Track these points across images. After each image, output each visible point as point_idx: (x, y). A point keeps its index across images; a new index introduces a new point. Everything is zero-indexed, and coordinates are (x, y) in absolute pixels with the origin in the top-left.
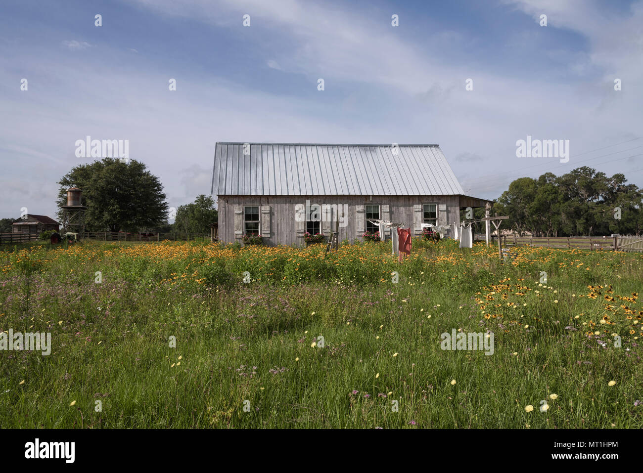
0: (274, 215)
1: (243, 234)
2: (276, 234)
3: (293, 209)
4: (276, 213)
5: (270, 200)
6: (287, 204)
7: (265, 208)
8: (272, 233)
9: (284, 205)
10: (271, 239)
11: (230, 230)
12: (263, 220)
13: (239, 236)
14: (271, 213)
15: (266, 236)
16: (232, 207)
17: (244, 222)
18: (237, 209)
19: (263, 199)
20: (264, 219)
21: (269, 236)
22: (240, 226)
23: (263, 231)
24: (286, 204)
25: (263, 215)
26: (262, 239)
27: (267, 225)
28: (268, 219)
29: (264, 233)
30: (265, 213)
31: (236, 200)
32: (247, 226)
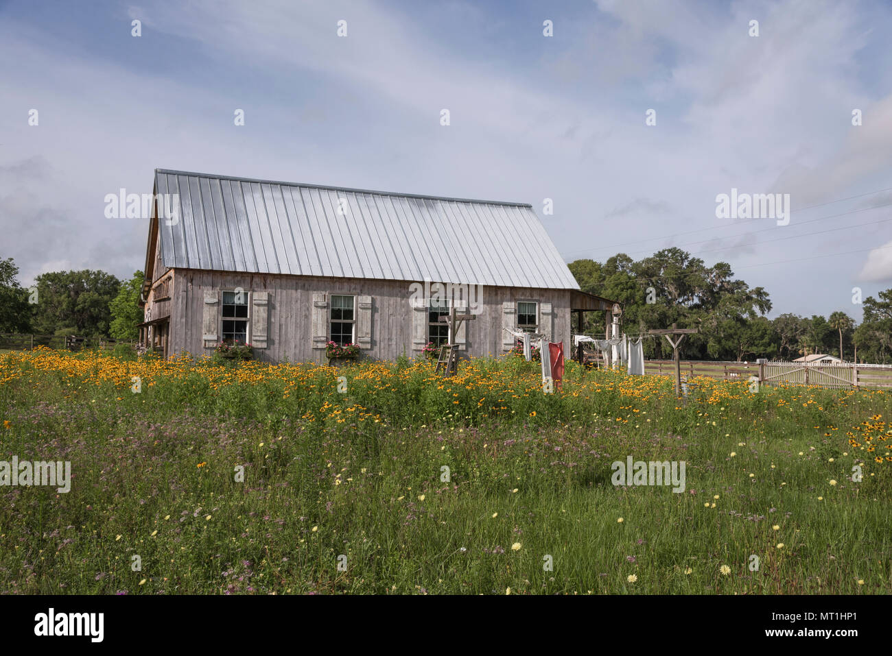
0: (274, 308)
1: (217, 341)
2: (277, 341)
3: (308, 300)
4: (278, 305)
5: (268, 281)
6: (299, 291)
7: (261, 296)
8: (270, 341)
9: (294, 291)
10: (267, 352)
11: (194, 331)
12: (255, 318)
13: (211, 344)
14: (270, 306)
15: (259, 345)
16: (200, 291)
17: (221, 318)
18: (209, 295)
19: (256, 280)
20: (257, 316)
21: (264, 345)
22: (213, 326)
23: (254, 335)
24: (296, 290)
25: (255, 308)
26: (252, 350)
27: (261, 325)
28: (265, 315)
29: (256, 341)
30: (259, 305)
31: (208, 279)
32: (227, 327)
